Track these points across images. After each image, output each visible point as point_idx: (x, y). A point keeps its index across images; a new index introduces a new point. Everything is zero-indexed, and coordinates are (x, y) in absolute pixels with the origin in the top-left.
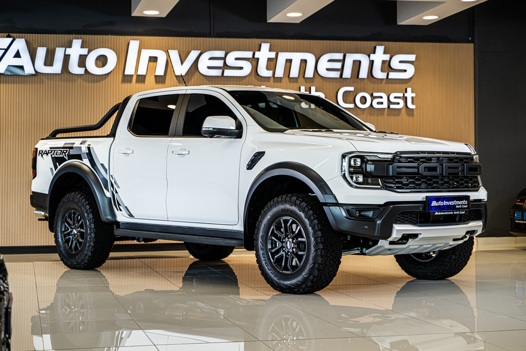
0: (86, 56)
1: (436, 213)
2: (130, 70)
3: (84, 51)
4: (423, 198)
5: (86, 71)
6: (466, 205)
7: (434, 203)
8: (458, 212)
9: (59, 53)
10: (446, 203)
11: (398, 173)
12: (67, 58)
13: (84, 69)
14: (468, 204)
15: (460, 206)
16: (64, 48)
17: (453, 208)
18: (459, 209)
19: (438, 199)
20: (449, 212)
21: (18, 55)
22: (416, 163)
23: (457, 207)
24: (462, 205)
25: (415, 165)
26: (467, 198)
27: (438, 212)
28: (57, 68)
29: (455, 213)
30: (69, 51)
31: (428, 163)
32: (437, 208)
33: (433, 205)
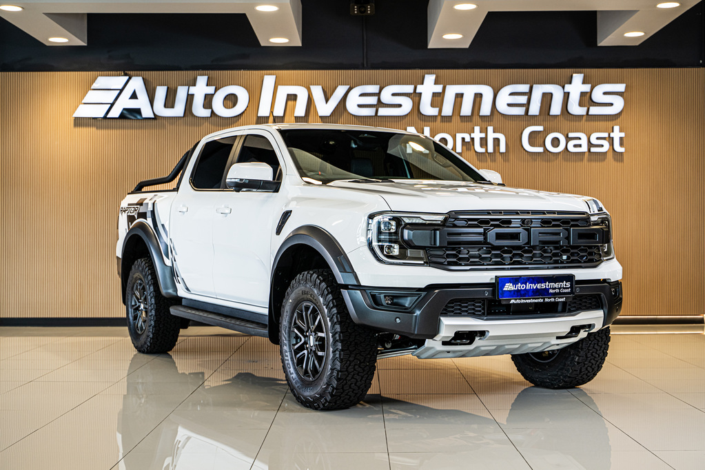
0: (213, 95)
1: (512, 301)
2: (264, 111)
3: (211, 90)
4: (492, 279)
5: (213, 112)
6: (568, 288)
7: (509, 287)
8: (553, 300)
9: (182, 93)
10: (529, 286)
11: (449, 243)
12: (190, 98)
13: (210, 110)
14: (571, 287)
15: (557, 291)
16: (187, 87)
17: (544, 292)
18: (555, 294)
19: (515, 280)
20: (535, 299)
21: (134, 96)
22: (482, 227)
23: (551, 291)
24: (559, 289)
25: (481, 230)
26: (570, 278)
27: (516, 300)
28: (178, 110)
29: (547, 300)
30: (193, 90)
31: (504, 227)
32: (514, 294)
33: (506, 289)
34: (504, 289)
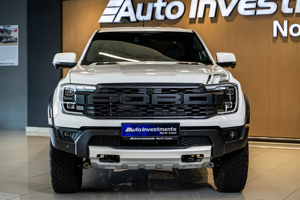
0: (165, 7)
1: (131, 139)
2: (192, 15)
3: (164, 4)
6: (175, 132)
7: (129, 130)
8: (162, 138)
9: (150, 7)
10: (144, 130)
11: (95, 103)
12: (154, 9)
13: (164, 16)
14: (177, 131)
15: (166, 133)
16: (152, 3)
17: (157, 134)
18: (164, 135)
19: (134, 126)
20: (149, 138)
21: (127, 10)
23: (161, 133)
24: (168, 132)
26: (177, 125)
27: (134, 138)
28: (148, 17)
29: (157, 138)
30: (156, 5)
31: (133, 93)
32: (133, 134)
33: (127, 131)
34: (126, 131)
